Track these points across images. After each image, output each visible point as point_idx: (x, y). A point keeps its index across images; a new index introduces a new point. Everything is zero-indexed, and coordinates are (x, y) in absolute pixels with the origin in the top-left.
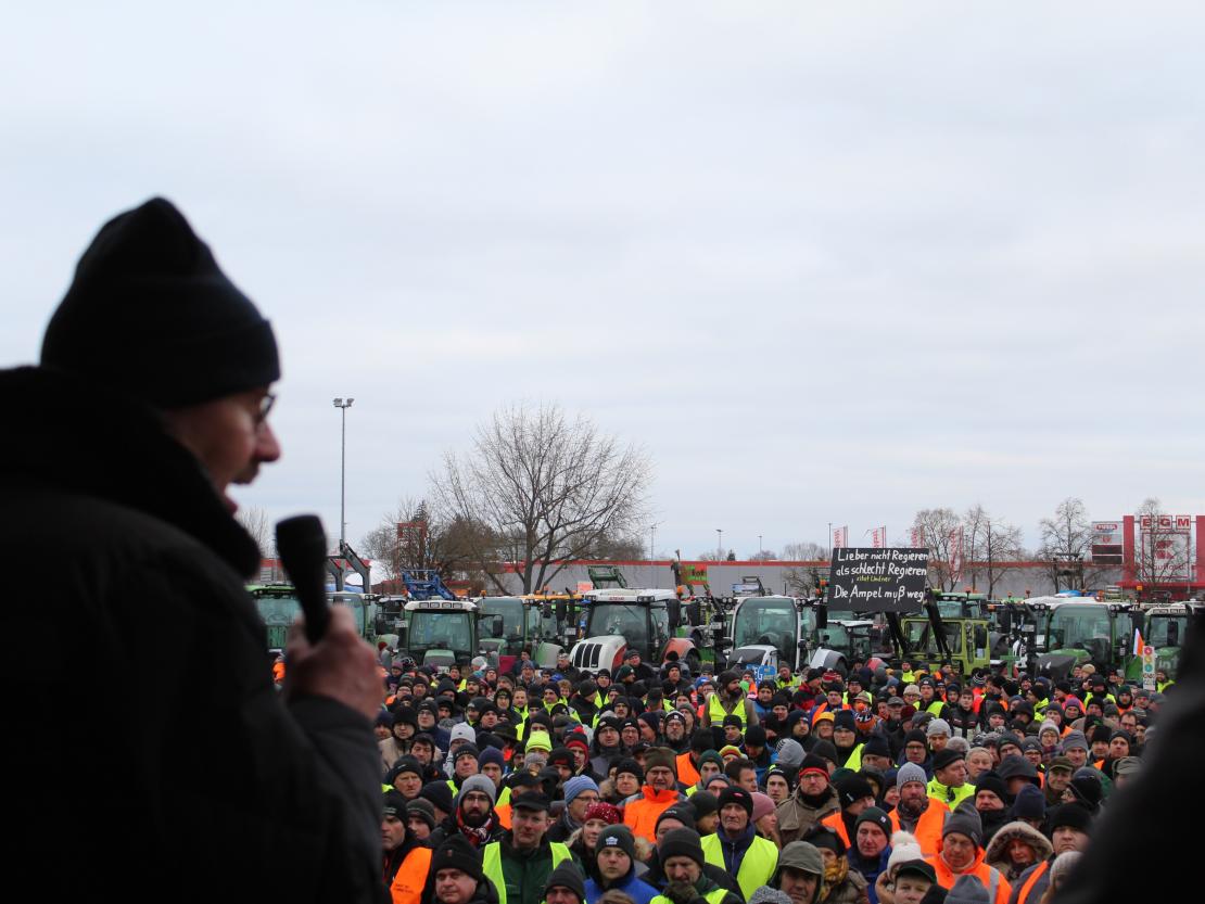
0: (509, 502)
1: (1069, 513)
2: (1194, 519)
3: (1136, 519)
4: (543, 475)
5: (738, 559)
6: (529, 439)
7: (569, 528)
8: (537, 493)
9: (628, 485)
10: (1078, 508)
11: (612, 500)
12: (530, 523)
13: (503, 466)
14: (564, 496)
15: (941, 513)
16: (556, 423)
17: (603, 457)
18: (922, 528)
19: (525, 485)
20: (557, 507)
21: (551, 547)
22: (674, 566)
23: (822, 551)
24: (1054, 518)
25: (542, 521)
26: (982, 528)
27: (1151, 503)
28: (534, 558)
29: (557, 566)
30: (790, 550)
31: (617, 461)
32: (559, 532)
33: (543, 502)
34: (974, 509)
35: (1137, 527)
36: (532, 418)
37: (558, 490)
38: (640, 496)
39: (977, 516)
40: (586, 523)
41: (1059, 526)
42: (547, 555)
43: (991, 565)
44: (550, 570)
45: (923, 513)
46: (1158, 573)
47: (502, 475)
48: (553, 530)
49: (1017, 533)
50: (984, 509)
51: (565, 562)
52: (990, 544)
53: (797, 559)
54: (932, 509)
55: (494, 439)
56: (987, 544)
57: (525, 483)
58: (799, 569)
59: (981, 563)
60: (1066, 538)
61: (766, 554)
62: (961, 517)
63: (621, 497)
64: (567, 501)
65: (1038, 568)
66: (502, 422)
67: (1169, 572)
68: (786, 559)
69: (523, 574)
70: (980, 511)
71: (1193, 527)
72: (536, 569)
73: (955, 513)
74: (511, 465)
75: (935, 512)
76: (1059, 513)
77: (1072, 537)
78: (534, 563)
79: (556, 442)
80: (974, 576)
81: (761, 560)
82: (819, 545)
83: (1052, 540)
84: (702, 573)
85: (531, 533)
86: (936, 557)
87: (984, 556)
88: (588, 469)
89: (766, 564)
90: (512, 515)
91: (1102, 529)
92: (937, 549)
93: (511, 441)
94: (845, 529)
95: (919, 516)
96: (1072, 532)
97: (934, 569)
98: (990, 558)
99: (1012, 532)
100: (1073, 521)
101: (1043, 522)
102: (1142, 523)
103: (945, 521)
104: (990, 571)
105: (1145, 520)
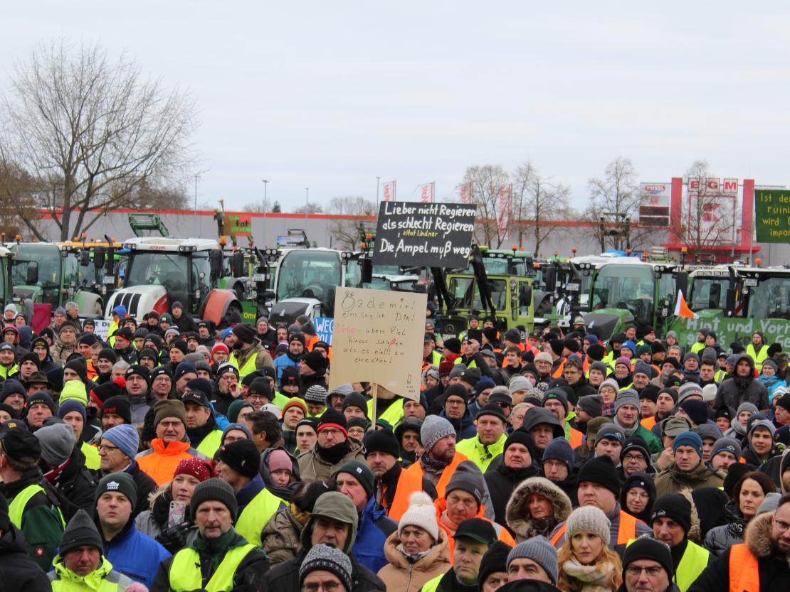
0: (46, 144)
1: (618, 172)
2: (741, 182)
3: (685, 181)
4: (83, 118)
5: (283, 210)
6: (69, 81)
7: (109, 174)
8: (76, 137)
9: (172, 131)
10: (628, 169)
11: (154, 146)
12: (69, 168)
13: (41, 108)
14: (105, 141)
15: (490, 169)
16: (98, 63)
17: (147, 101)
18: (471, 184)
19: (64, 128)
20: (98, 152)
21: (90, 193)
22: (218, 216)
23: (369, 204)
24: (603, 178)
25: (81, 166)
26: (531, 186)
27: (700, 165)
28: (72, 204)
29: (95, 214)
30: (337, 203)
31: (161, 106)
32: (99, 178)
33: (82, 147)
34: (523, 167)
35: (684, 189)
36: (73, 59)
37: (99, 134)
38: (184, 142)
39: (526, 173)
40: (128, 169)
41: (608, 186)
42: (86, 201)
43: (538, 223)
44: (88, 217)
45: (472, 169)
46: (703, 236)
47: (39, 117)
48: (92, 176)
49: (565, 192)
50: (534, 166)
51: (105, 209)
52: (538, 202)
53: (344, 213)
54: (481, 165)
55: (32, 78)
56: (535, 203)
57: (64, 126)
58: (345, 223)
59: (528, 222)
60: (613, 198)
61: (312, 207)
62: (509, 174)
63: (164, 144)
64: (108, 146)
65: (586, 228)
66: (41, 61)
67: (714, 235)
68: (333, 213)
69: (61, 221)
70: (529, 168)
71: (740, 190)
72: (74, 216)
73: (504, 170)
74: (50, 106)
75: (485, 168)
76: (608, 172)
77: (621, 197)
78: (74, 208)
79: (99, 83)
80: (521, 234)
81: (307, 213)
82: (366, 199)
83: (600, 200)
84: (246, 224)
85: (69, 179)
86: (484, 214)
87: (532, 215)
88: (130, 112)
89: (312, 216)
90: (51, 159)
91: (650, 191)
92: (485, 205)
93: (50, 81)
94: (394, 182)
95: (468, 172)
96: (620, 192)
97: (481, 225)
98: (538, 216)
99: (560, 191)
100: (622, 181)
101: (592, 182)
102: (690, 185)
103: (494, 178)
104: (538, 229)
105: (692, 183)
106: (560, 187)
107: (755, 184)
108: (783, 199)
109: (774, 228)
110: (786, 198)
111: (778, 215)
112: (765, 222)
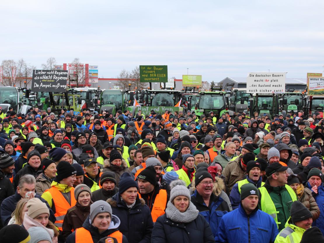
1: (51, 62)
2: (85, 65)
3: (67, 65)
10: (54, 61)
15: (10, 61)
18: (4, 66)
24: (46, 63)
26: (23, 66)
34: (21, 60)
35: (67, 67)
39: (22, 63)
41: (48, 66)
43: (26, 78)
45: (4, 61)
50: (24, 60)
52: (26, 72)
54: (7, 60)
56: (25, 72)
59: (23, 78)
62: (16, 63)
70: (22, 61)
71: (84, 67)
73: (15, 61)
75: (8, 61)
76: (48, 62)
80: (21, 82)
86: (9, 76)
87: (24, 76)
91: (57, 68)
92: (9, 73)
95: (3, 62)
96: (52, 68)
97: (8, 79)
98: (26, 76)
99: (33, 68)
100: (52, 65)
101: (43, 65)
102: (69, 66)
103: (11, 64)
104: (26, 80)
105: (70, 65)
106: (33, 67)
107: (89, 65)
108: (148, 68)
109: (146, 77)
110: (150, 68)
111: (147, 73)
112: (143, 76)
